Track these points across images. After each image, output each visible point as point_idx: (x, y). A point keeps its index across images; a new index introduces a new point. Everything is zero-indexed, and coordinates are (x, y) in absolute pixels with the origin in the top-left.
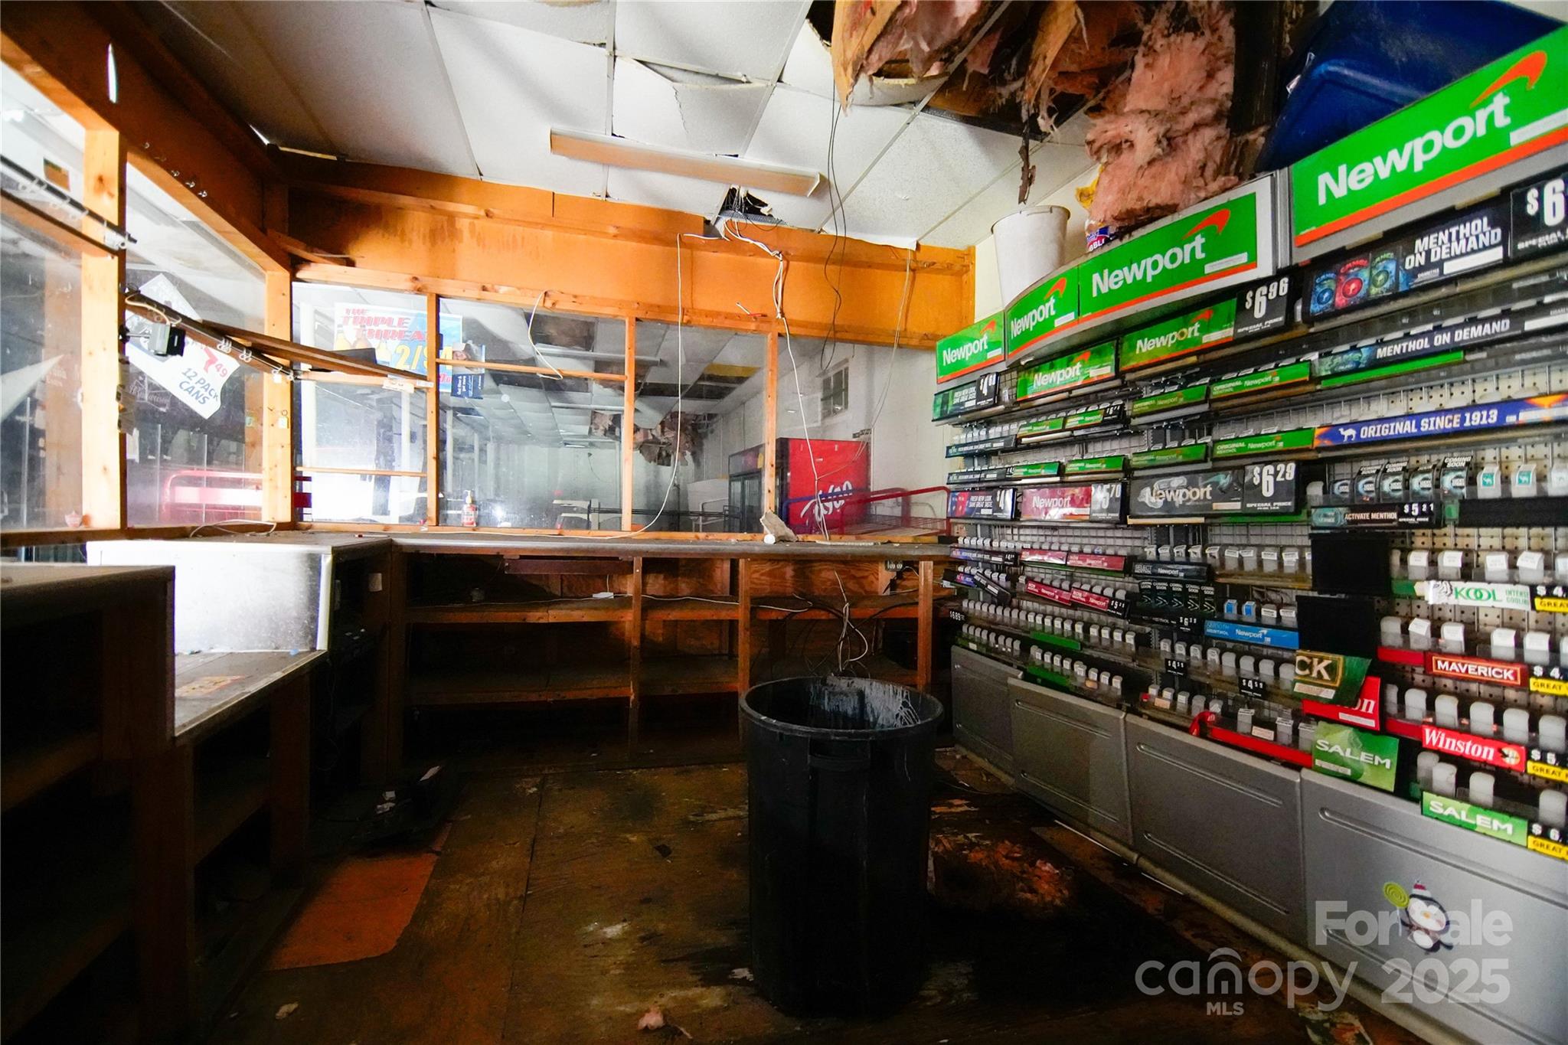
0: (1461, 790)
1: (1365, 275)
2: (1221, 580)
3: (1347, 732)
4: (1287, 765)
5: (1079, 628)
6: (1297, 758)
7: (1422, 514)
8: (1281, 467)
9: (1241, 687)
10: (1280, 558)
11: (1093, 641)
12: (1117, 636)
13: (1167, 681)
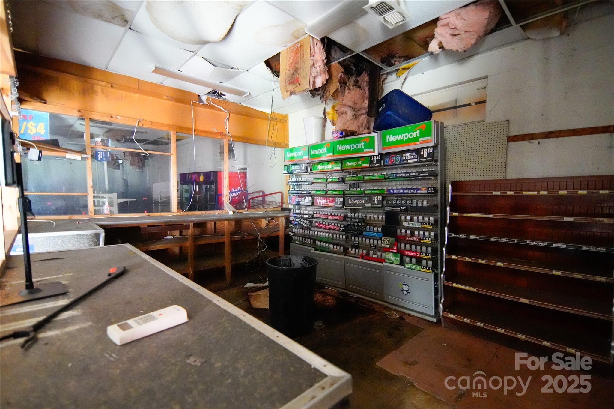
0: (411, 262)
1: (394, 158)
2: (366, 222)
3: (391, 254)
4: (380, 262)
5: (331, 235)
6: (382, 260)
7: (404, 209)
8: (379, 197)
9: (371, 246)
10: (378, 217)
11: (334, 238)
12: (341, 236)
13: (353, 247)
